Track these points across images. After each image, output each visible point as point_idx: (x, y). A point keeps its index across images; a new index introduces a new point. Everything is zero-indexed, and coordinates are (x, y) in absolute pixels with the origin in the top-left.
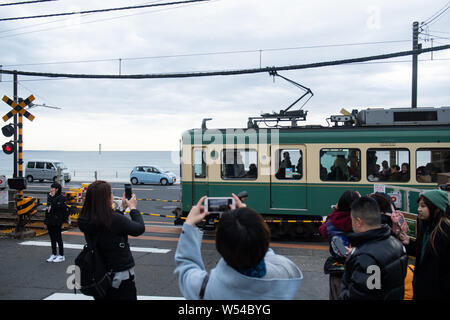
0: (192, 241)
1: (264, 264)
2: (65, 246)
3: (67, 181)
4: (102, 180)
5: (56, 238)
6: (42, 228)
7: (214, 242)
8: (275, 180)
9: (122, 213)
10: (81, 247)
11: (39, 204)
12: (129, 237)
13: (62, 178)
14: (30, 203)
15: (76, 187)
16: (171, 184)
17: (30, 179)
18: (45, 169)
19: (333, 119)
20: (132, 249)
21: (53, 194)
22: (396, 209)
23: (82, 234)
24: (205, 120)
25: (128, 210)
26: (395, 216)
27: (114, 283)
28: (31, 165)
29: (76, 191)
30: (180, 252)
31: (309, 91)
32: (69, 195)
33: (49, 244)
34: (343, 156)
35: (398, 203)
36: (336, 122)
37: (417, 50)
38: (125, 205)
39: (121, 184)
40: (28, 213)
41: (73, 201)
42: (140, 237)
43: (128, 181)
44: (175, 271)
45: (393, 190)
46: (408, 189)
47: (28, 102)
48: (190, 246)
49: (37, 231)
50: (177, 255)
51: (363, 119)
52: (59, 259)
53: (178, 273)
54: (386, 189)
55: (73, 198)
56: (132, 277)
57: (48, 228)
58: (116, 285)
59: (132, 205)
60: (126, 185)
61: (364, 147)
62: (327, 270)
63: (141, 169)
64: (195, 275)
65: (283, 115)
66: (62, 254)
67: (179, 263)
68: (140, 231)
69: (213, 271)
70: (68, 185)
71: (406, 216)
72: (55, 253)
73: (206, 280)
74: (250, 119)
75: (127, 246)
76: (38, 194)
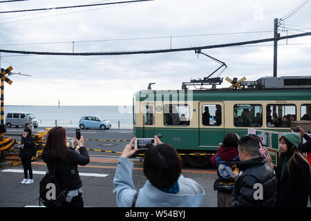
0: (125, 169)
1: (178, 184)
2: (34, 172)
3: (36, 127)
4: (60, 126)
5: (28, 167)
6: (17, 160)
7: (142, 169)
8: (202, 126)
9: (74, 149)
10: (44, 173)
11: (15, 143)
12: (78, 166)
13: (32, 125)
14: (9, 142)
15: (42, 131)
16: (108, 129)
17: (9, 125)
18: (20, 118)
20: (80, 174)
21: (25, 136)
22: (263, 145)
23: (45, 164)
24: (150, 84)
25: (78, 147)
26: (262, 150)
27: (67, 198)
28: (9, 115)
29: (42, 134)
30: (117, 177)
31: (224, 64)
32: (37, 136)
33: (22, 171)
35: (264, 142)
36: (244, 86)
37: (277, 38)
38: (76, 144)
39: (74, 128)
40: (7, 150)
41: (40, 141)
42: (87, 166)
44: (114, 191)
46: (271, 132)
47: (8, 71)
48: (124, 173)
49: (14, 162)
50: (115, 179)
51: (263, 84)
52: (29, 181)
53: (115, 193)
54: (256, 132)
55: (39, 139)
56: (80, 194)
57: (22, 160)
58: (69, 199)
59: (81, 144)
60: (77, 130)
62: (215, 188)
63: (87, 118)
66: (31, 178)
67: (116, 185)
68: (86, 161)
69: (141, 190)
70: (37, 130)
71: (269, 150)
72: (26, 177)
73: (136, 197)
74: (183, 84)
75: (77, 172)
76: (14, 136)
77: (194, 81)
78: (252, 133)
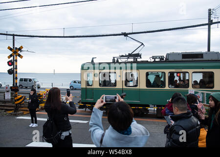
1: (131, 128)
2: (38, 119)
3: (39, 88)
5: (33, 115)
6: (27, 111)
8: (124, 87)
9: (65, 103)
10: (46, 120)
11: (25, 99)
12: (69, 115)
13: (36, 86)
14: (21, 98)
15: (43, 91)
17: (21, 87)
18: (28, 82)
19: (153, 57)
20: (70, 121)
21: (32, 94)
22: (200, 102)
23: (47, 113)
24: (93, 58)
25: (68, 102)
26: (199, 105)
28: (21, 80)
31: (142, 44)
32: (39, 94)
33: (30, 118)
34: (159, 76)
35: (201, 99)
37: (210, 23)
38: (67, 99)
40: (20, 103)
43: (69, 88)
45: (198, 92)
47: (20, 49)
48: (96, 118)
49: (24, 112)
52: (35, 125)
54: (195, 92)
55: (41, 96)
56: (70, 134)
57: (30, 110)
58: (62, 138)
59: (70, 99)
60: (67, 90)
61: (167, 71)
63: (75, 82)
64: (99, 132)
65: (130, 56)
66: (36, 123)
67: (91, 126)
68: (74, 112)
69: (107, 131)
70: (39, 90)
71: (204, 105)
72: (33, 123)
73: (103, 135)
74: (114, 58)
75: (68, 119)
76: (25, 94)
77: (122, 56)
78: (192, 93)
